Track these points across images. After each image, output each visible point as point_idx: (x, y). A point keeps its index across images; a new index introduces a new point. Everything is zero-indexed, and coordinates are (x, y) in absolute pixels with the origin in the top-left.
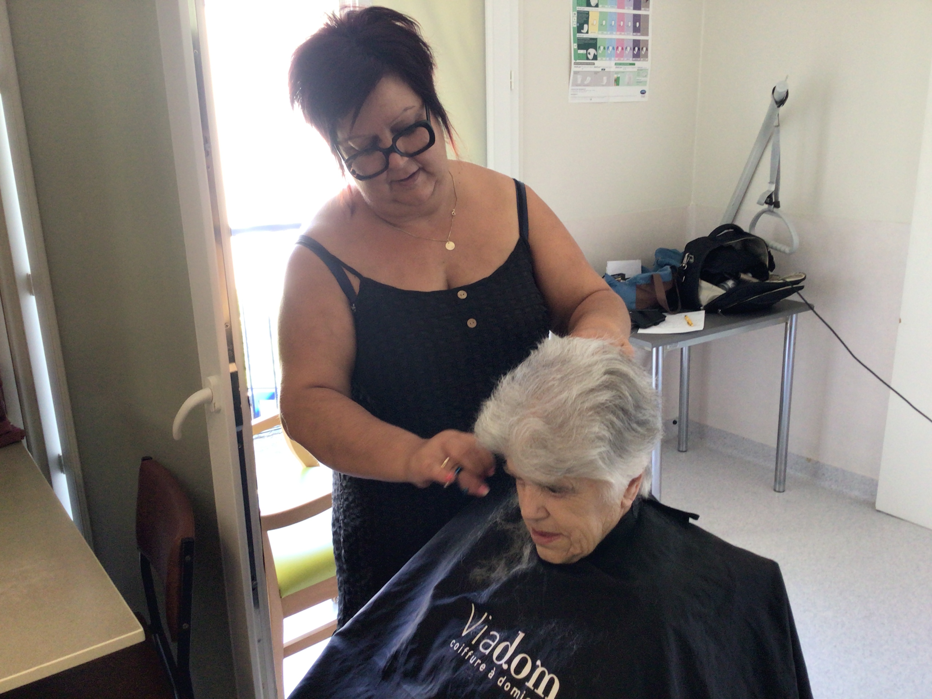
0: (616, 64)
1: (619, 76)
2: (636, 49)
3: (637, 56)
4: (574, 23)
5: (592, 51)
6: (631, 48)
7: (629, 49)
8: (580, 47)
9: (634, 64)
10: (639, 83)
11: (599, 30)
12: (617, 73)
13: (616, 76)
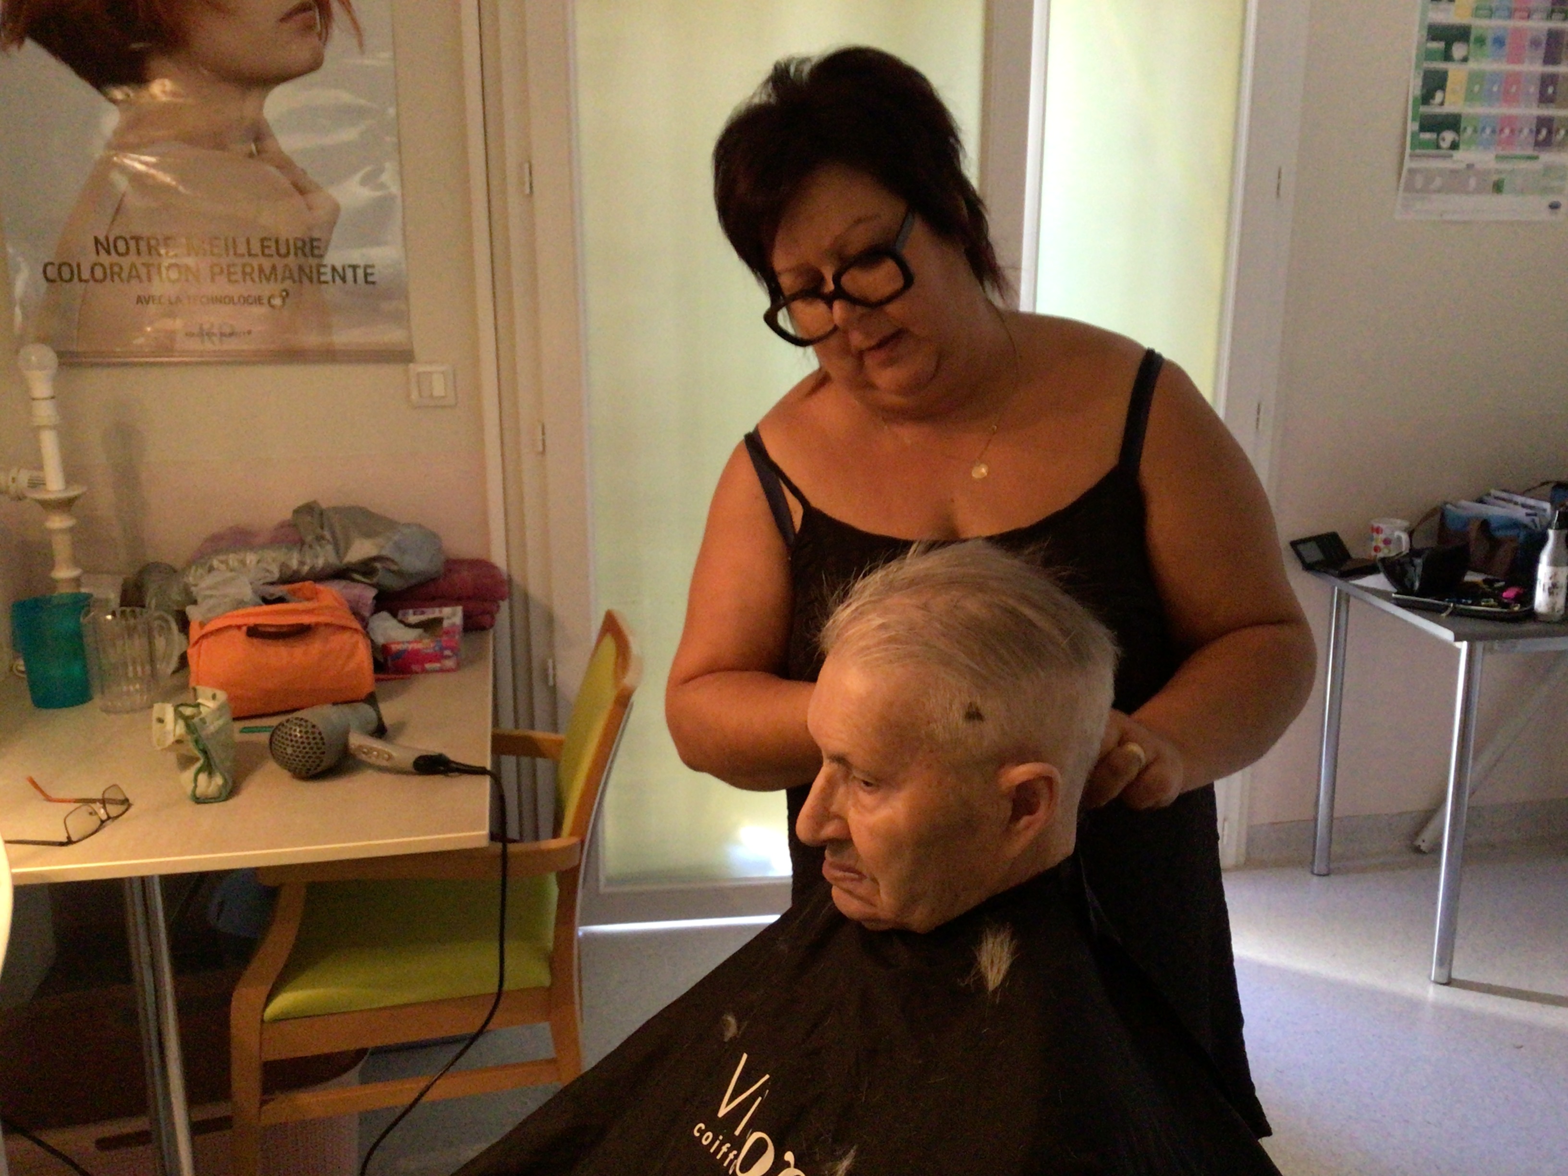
0: (1497, 157)
1: (1503, 176)
2: (1544, 132)
3: (1544, 144)
4: (1415, 86)
5: (1449, 136)
6: (1531, 131)
7: (1526, 131)
8: (1423, 128)
9: (1536, 158)
10: (1546, 190)
11: (1466, 99)
12: (1498, 172)
13: (1495, 178)
